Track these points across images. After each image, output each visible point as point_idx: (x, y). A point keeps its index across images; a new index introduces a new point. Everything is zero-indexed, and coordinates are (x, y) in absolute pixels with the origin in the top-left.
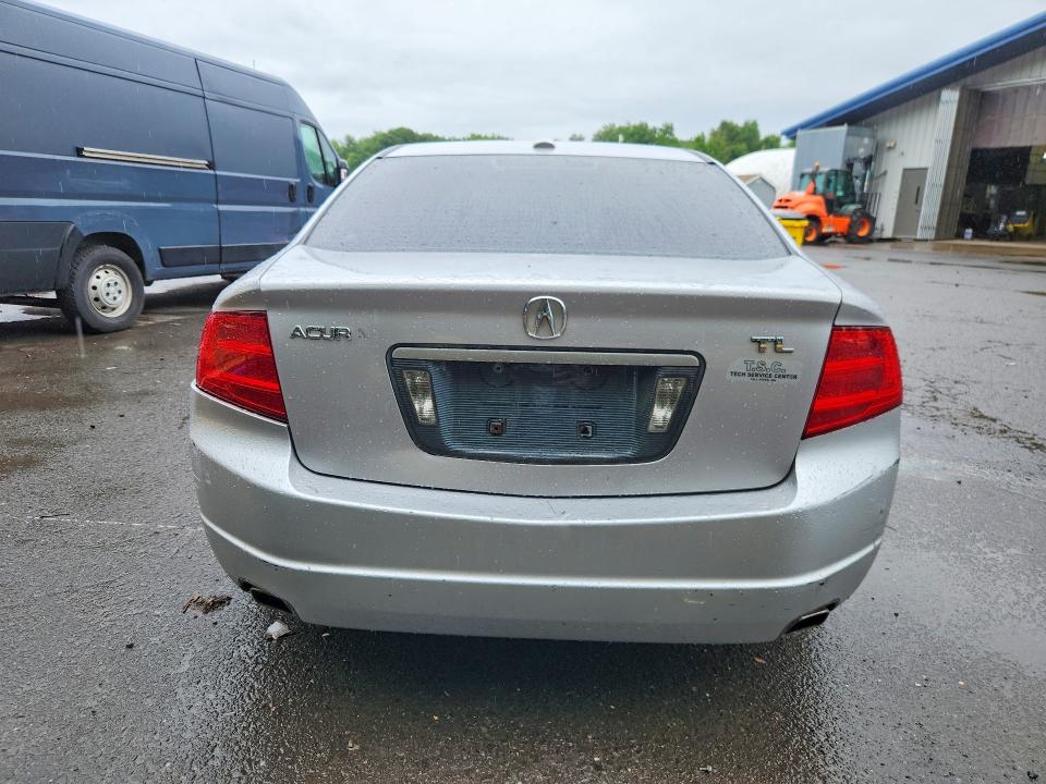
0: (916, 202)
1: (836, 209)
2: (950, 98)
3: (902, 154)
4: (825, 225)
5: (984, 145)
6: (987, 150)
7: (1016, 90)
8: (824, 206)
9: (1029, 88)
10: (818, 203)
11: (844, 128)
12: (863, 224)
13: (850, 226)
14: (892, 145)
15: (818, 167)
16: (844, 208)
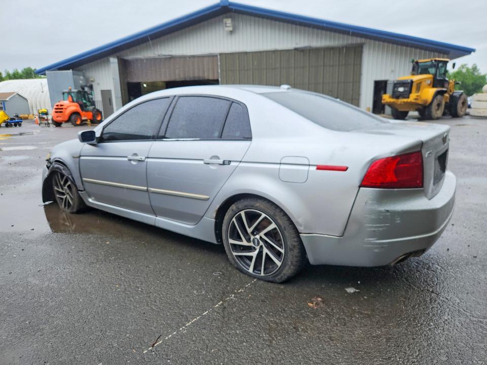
0: (110, 104)
1: (85, 108)
2: (114, 61)
3: (98, 84)
4: (83, 116)
5: (131, 81)
6: (132, 83)
7: (137, 60)
8: (79, 107)
9: (142, 60)
10: (77, 106)
11: (71, 71)
12: (98, 115)
13: (93, 116)
14: (93, 80)
15: (70, 89)
16: (88, 108)
